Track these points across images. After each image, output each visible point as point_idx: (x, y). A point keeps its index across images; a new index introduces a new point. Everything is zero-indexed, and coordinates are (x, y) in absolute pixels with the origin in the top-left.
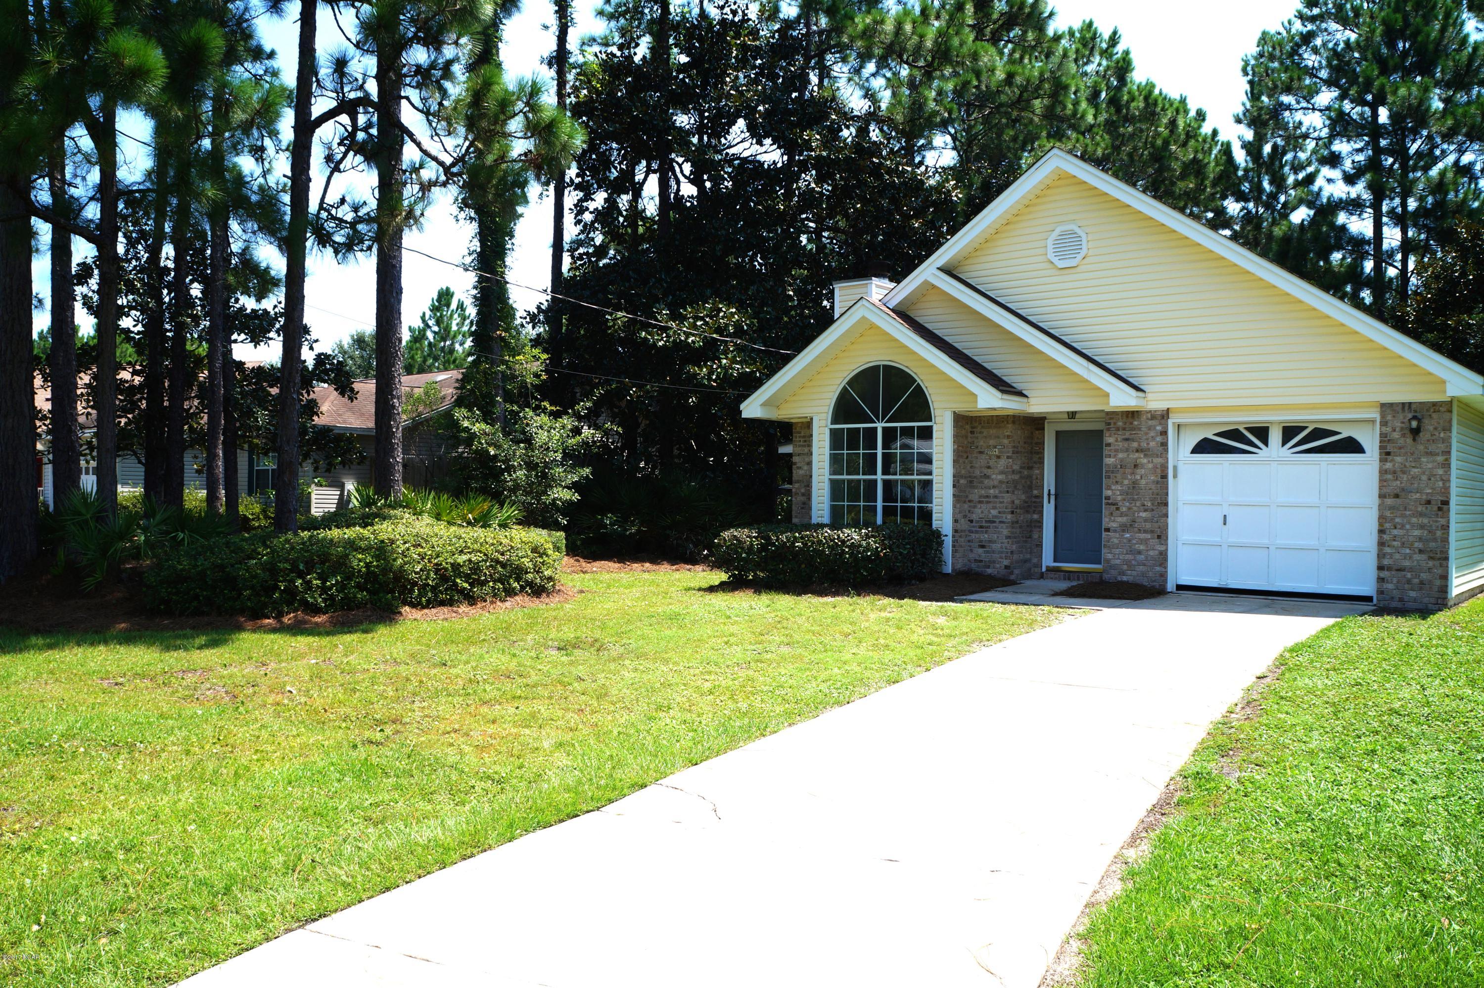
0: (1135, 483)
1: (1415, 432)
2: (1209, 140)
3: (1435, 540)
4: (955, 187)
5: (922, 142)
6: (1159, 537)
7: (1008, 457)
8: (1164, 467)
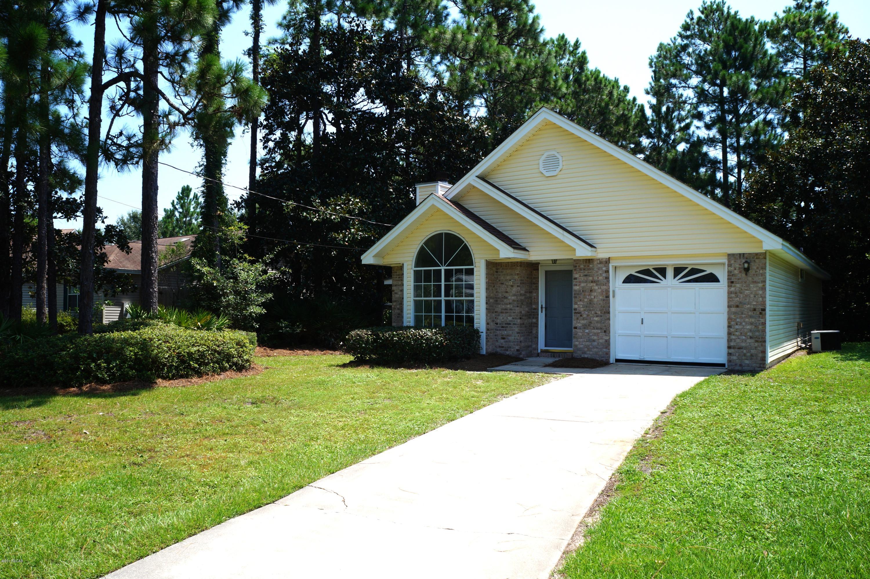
0: (591, 301)
1: (747, 270)
2: (631, 103)
3: (758, 331)
4: (487, 129)
5: (467, 102)
6: (605, 332)
7: (518, 286)
8: (608, 291)
